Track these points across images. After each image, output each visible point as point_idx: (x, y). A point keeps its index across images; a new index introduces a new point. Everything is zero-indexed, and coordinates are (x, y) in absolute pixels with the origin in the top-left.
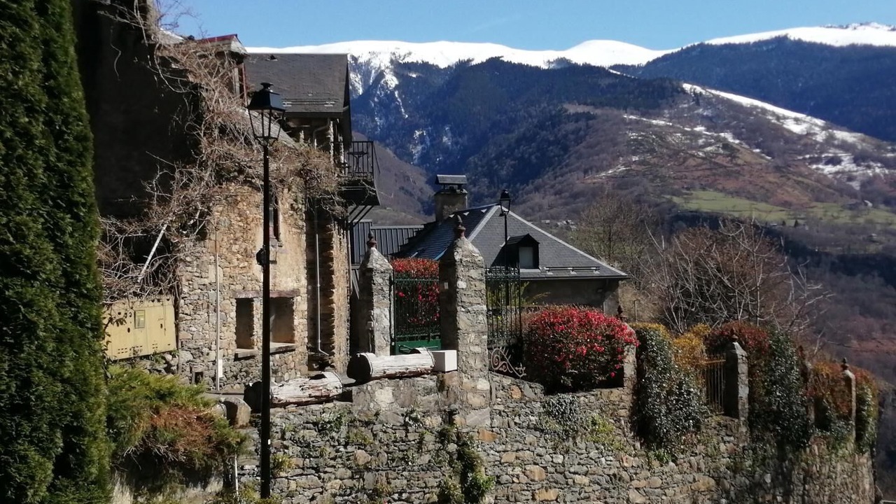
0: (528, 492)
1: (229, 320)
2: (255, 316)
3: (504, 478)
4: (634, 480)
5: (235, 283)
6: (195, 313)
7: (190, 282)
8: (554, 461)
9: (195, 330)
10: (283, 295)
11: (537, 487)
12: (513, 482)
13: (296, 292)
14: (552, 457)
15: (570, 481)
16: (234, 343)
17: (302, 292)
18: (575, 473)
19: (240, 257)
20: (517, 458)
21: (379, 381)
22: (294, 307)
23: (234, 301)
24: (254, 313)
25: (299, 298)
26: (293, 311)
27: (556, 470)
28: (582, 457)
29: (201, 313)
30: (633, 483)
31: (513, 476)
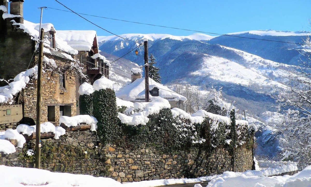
0: (127, 167)
1: (45, 112)
2: (55, 111)
3: (118, 163)
4: (167, 162)
5: (47, 101)
6: (31, 110)
7: (29, 101)
8: (137, 157)
9: (31, 115)
10: (67, 105)
11: (130, 165)
12: (121, 164)
13: (72, 104)
14: (136, 156)
15: (143, 163)
16: (47, 119)
17: (74, 104)
18: (145, 161)
19: (49, 93)
20: (123, 156)
21: (69, 132)
22: (71, 109)
23: (47, 107)
24: (55, 110)
25: (73, 106)
26: (71, 110)
27: (138, 160)
28: (148, 155)
29: (33, 110)
30: (166, 163)
31: (121, 162)
